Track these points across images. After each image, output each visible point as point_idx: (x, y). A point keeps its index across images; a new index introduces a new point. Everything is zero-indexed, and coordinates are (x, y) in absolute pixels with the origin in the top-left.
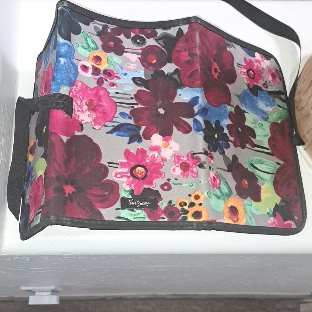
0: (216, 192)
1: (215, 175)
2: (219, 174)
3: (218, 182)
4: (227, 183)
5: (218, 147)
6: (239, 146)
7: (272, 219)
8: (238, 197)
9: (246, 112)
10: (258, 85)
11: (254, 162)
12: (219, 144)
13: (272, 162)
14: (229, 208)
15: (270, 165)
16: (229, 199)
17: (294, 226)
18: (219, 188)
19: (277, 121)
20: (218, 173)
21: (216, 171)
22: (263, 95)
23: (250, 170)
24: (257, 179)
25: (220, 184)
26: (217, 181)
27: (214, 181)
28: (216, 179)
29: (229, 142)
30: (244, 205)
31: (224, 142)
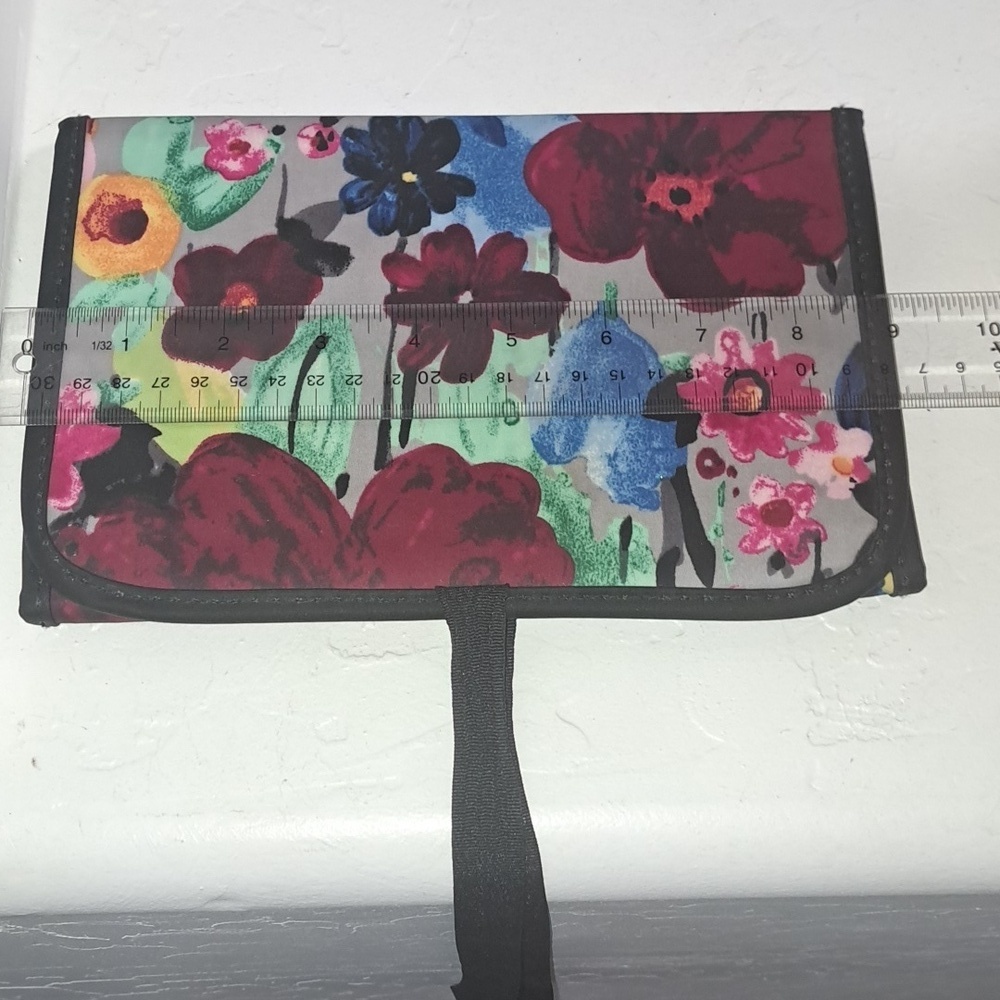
0: (192, 148)
1: (256, 154)
2: (263, 174)
3: (234, 165)
4: (235, 208)
5: (366, 183)
6: (394, 288)
7: (92, 397)
8: (184, 251)
9: (552, 342)
10: (704, 427)
11: (338, 355)
12: (383, 187)
13: (346, 452)
14: (138, 202)
15: (328, 431)
16: (172, 210)
17: (55, 509)
18: (209, 167)
19: (548, 504)
20: (265, 168)
21: (272, 160)
22: (656, 444)
23: (301, 329)
24: (264, 358)
25: (228, 175)
26: (235, 160)
27: (232, 147)
28: (240, 159)
29: (396, 235)
30: (150, 275)
31: (393, 212)
